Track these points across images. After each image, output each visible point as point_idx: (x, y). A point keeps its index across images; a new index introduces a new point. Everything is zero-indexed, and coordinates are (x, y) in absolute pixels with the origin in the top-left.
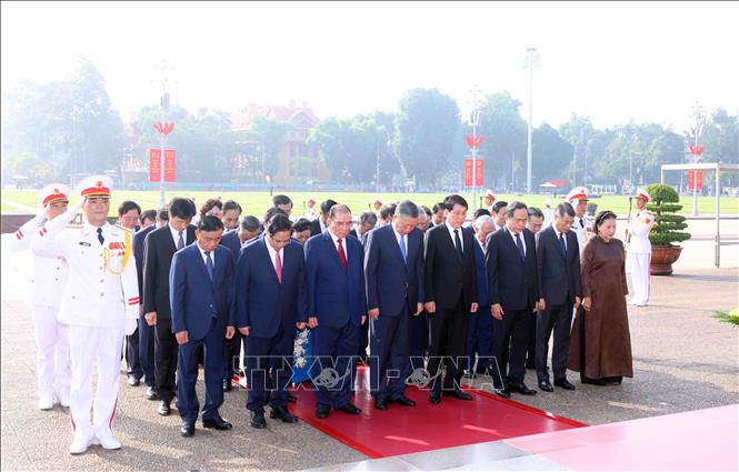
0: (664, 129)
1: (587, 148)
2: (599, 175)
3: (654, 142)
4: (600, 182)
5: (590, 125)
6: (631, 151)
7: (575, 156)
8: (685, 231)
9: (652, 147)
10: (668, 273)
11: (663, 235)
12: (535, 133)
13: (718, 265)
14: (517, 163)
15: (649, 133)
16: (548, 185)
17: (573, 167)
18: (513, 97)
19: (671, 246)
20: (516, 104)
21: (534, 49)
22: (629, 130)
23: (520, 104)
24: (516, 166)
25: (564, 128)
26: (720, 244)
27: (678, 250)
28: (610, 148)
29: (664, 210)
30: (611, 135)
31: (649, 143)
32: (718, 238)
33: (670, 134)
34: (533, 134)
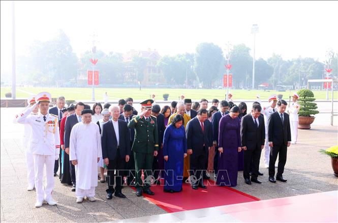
0: (315, 60)
1: (280, 69)
2: (285, 81)
3: (310, 66)
4: (285, 84)
5: (281, 58)
6: (299, 70)
7: (274, 73)
8: (316, 110)
9: (309, 69)
10: (309, 129)
11: (306, 112)
12: (256, 62)
13: (332, 125)
14: (248, 75)
15: (308, 62)
16: (261, 85)
17: (273, 77)
18: (247, 46)
19: (310, 116)
20: (248, 49)
21: (256, 25)
22: (299, 61)
23: (250, 49)
24: (248, 77)
25: (269, 60)
26: (333, 115)
27: (313, 118)
28: (290, 69)
29: (307, 101)
30: (291, 63)
31: (308, 67)
32: (332, 113)
33: (317, 63)
34: (255, 63)
